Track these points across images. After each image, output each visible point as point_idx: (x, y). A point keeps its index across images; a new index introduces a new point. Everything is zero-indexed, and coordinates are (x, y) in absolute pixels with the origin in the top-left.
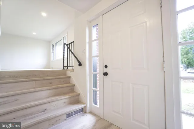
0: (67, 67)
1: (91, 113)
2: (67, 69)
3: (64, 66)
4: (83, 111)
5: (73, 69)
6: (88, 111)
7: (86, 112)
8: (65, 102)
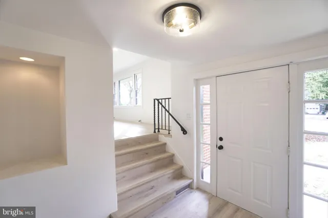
0: (159, 129)
1: (198, 189)
2: (159, 131)
3: (155, 129)
4: (189, 186)
5: (169, 134)
6: (195, 187)
7: (192, 189)
8: (169, 178)
